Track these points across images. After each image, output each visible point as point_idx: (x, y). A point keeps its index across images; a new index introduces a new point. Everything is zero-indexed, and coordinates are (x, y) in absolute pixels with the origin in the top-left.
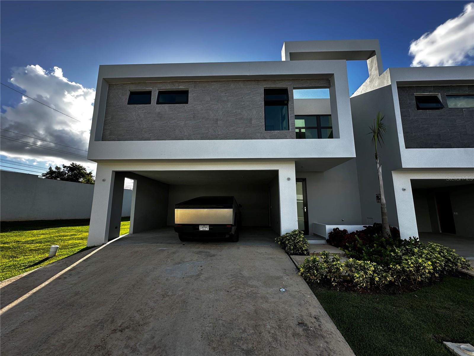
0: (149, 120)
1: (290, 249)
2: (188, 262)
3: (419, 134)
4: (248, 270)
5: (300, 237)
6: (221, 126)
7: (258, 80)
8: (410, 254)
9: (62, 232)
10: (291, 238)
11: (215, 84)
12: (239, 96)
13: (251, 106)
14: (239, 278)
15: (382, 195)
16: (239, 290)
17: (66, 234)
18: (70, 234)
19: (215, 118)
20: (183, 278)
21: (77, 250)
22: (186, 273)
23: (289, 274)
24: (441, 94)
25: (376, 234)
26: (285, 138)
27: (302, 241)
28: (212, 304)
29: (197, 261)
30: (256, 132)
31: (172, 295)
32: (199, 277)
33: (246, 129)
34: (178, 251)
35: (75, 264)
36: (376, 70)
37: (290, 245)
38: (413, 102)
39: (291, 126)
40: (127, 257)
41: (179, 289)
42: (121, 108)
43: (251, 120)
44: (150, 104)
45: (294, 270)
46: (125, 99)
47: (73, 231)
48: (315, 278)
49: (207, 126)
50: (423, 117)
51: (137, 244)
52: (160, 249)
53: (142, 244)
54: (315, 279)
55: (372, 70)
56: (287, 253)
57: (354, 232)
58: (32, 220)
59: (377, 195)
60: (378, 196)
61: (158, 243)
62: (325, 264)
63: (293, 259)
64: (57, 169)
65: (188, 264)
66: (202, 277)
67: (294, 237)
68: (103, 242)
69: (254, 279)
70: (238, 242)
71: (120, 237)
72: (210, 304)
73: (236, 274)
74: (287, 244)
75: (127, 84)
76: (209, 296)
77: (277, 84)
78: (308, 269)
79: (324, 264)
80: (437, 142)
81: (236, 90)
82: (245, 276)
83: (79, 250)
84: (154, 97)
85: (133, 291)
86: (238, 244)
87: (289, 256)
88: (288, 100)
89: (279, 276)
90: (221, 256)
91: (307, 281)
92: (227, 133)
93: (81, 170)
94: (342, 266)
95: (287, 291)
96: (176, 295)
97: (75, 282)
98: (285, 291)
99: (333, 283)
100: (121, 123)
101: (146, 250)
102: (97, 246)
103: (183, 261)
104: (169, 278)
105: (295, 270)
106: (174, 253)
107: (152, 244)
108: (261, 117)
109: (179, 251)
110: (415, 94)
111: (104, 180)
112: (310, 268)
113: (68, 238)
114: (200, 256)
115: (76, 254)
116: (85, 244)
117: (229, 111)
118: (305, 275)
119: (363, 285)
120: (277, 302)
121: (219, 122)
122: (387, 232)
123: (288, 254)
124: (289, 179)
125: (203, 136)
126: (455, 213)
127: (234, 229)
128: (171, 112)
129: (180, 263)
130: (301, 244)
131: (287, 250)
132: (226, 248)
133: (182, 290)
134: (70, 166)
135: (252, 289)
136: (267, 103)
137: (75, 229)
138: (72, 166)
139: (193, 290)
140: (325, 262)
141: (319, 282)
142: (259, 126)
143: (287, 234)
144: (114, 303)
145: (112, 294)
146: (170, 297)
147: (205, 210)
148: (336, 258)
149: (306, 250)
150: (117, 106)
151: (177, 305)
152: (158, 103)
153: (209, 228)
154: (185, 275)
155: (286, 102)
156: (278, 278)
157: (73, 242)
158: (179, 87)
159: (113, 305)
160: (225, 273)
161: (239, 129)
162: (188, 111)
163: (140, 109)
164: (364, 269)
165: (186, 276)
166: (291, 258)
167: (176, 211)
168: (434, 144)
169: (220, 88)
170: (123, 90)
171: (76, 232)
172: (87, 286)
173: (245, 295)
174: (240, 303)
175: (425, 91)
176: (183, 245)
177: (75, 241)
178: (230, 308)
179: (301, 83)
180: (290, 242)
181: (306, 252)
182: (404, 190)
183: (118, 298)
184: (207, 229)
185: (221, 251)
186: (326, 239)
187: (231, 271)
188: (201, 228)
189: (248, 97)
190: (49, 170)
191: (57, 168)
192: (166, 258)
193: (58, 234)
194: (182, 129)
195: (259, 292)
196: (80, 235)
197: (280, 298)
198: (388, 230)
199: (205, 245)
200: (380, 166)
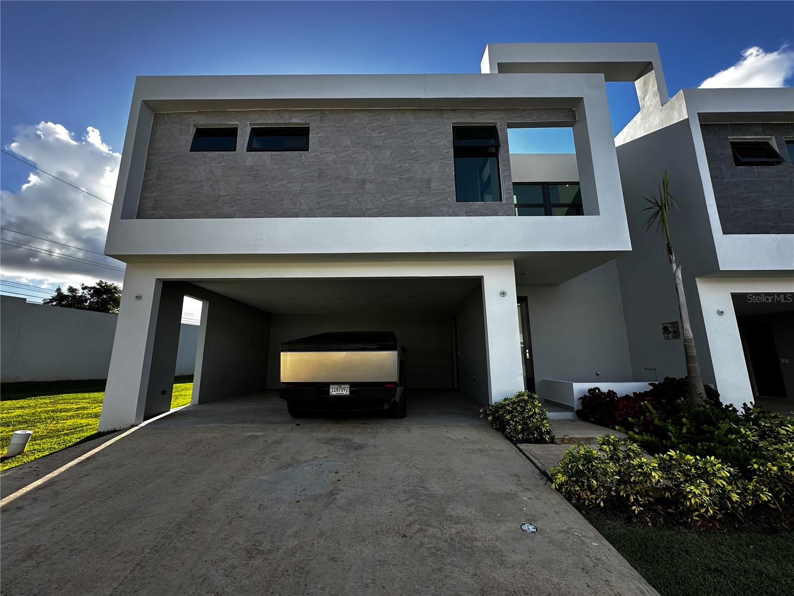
0: (233, 180)
1: (516, 430)
2: (307, 461)
3: (742, 209)
4: (439, 478)
5: (535, 406)
6: (372, 192)
7: (442, 110)
8: (772, 437)
9: (61, 404)
10: (516, 409)
11: (360, 115)
12: (407, 137)
13: (429, 155)
14: (423, 498)
15: (686, 321)
16: (431, 531)
17: (69, 406)
18: (77, 406)
19: (360, 177)
20: (298, 502)
21: (75, 438)
22: (305, 489)
23: (530, 487)
24: (776, 139)
25: (682, 398)
26: (495, 214)
27: (539, 414)
28: (370, 576)
29: (326, 459)
30: (440, 205)
31: (270, 552)
32: (335, 499)
33: (419, 199)
34: (286, 438)
35: (56, 473)
36: (654, 96)
37: (515, 423)
38: (728, 151)
39: (506, 194)
40: (177, 454)
41: (289, 532)
42: (176, 157)
43: (429, 181)
44: (235, 151)
45: (536, 478)
46: (185, 142)
47: (83, 401)
48: (593, 496)
49: (344, 192)
50: (748, 179)
51: (203, 426)
52: (250, 434)
53: (213, 425)
54: (592, 498)
55: (647, 98)
56: (509, 438)
57: (628, 395)
58: (10, 382)
59: (665, 325)
60: (666, 327)
61: (245, 422)
62: (611, 464)
63: (525, 452)
64: (71, 292)
65: (308, 468)
66: (341, 499)
67: (521, 407)
68: (133, 422)
69: (458, 501)
70: (405, 418)
71: (172, 411)
72: (364, 575)
73: (414, 488)
74: (509, 420)
75: (190, 113)
76: (362, 552)
77: (476, 116)
78: (576, 475)
79: (609, 463)
80: (777, 224)
81: (399, 126)
82: (435, 493)
83: (80, 438)
84: (243, 138)
85: (175, 540)
86: (405, 422)
87: (514, 444)
88: (497, 147)
89: (509, 492)
90: (375, 447)
91: (574, 502)
92: (383, 206)
93: (115, 293)
94: (654, 469)
95: (541, 530)
96: (281, 551)
97: (38, 518)
98: (535, 530)
99: (634, 508)
100: (175, 187)
101: (219, 437)
102: (120, 430)
103: (298, 461)
104: (266, 501)
105: (539, 477)
106: (278, 442)
107: (235, 425)
108: (448, 176)
109: (288, 439)
110: (729, 137)
111: (138, 298)
112: (580, 473)
113: (69, 414)
114: (332, 447)
115: (70, 447)
116: (94, 426)
117: (386, 164)
118: (567, 488)
119: (707, 511)
120: (527, 563)
121: (367, 186)
122: (700, 394)
123: (511, 441)
124: (503, 294)
125: (337, 212)
126: (783, 361)
127: (399, 390)
128: (275, 167)
129: (289, 465)
130: (537, 419)
131: (510, 432)
132: (383, 430)
133: (296, 535)
134: (96, 286)
135: (458, 527)
136: (459, 152)
137: (89, 398)
138: (99, 287)
139: (321, 534)
140: (611, 458)
141: (602, 504)
142: (444, 193)
143: (505, 400)
144: (121, 579)
145: (122, 553)
146: (266, 556)
147: (343, 354)
148: (633, 451)
149: (548, 433)
150: (169, 154)
151: (283, 579)
152: (250, 149)
153: (350, 390)
154: (302, 493)
155: (493, 150)
156: (510, 496)
157: (75, 422)
158: (291, 119)
159: (115, 588)
160: (391, 488)
161: (406, 198)
162: (308, 165)
163: (214, 160)
164: (705, 475)
165: (304, 496)
166: (520, 450)
167: (284, 356)
168: (772, 227)
169: (368, 123)
170: (181, 125)
171: (89, 403)
172: (65, 529)
173: (446, 544)
174: (440, 569)
175: (748, 133)
176: (298, 425)
177: (80, 421)
178: (417, 587)
179: (521, 116)
180: (516, 417)
181: (548, 436)
182: (721, 313)
183: (134, 565)
184: (345, 391)
185: (375, 437)
186: (576, 410)
187: (403, 482)
188: (334, 391)
189: (423, 139)
190: (57, 294)
191: (71, 290)
192: (261, 454)
193: (53, 407)
194: (297, 199)
195: (478, 537)
196: (95, 408)
197: (531, 552)
198: (701, 389)
199: (341, 425)
200: (678, 267)
